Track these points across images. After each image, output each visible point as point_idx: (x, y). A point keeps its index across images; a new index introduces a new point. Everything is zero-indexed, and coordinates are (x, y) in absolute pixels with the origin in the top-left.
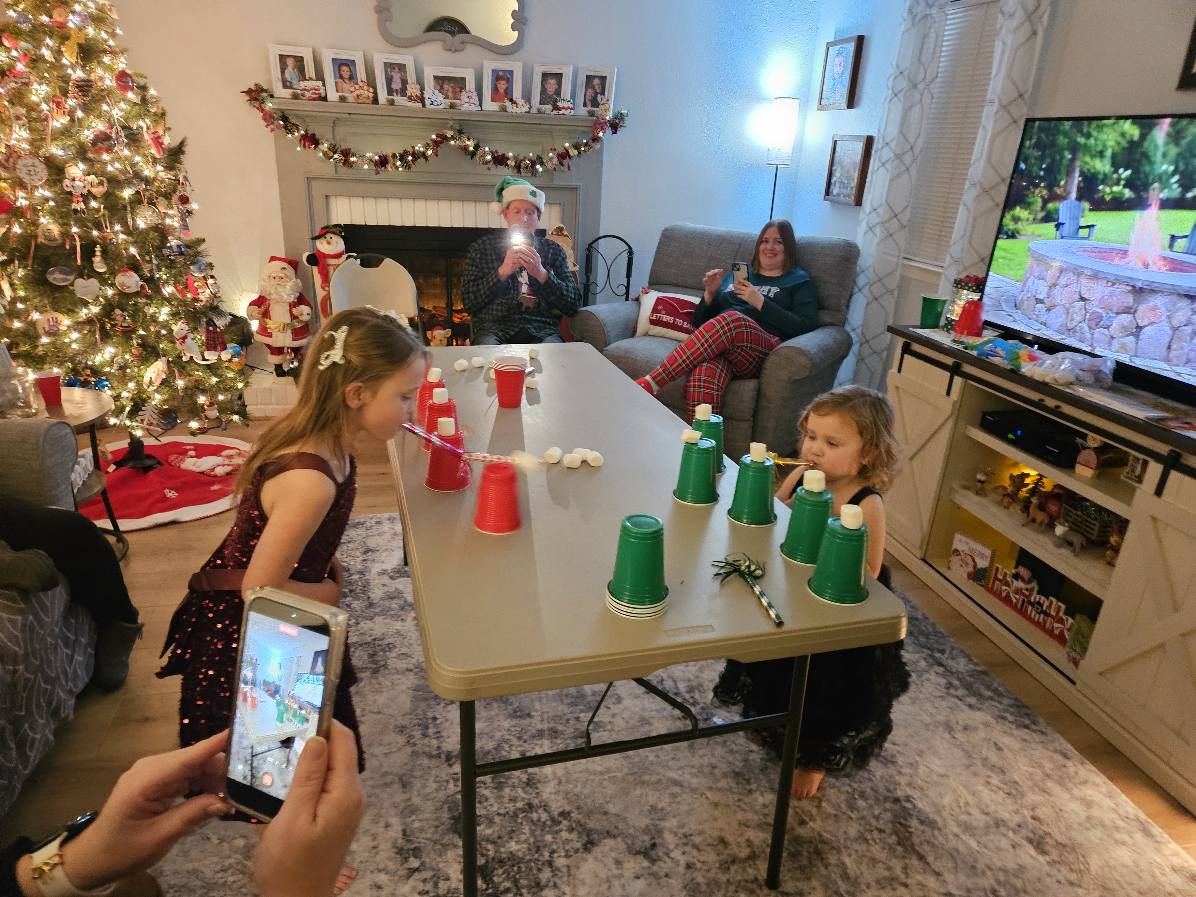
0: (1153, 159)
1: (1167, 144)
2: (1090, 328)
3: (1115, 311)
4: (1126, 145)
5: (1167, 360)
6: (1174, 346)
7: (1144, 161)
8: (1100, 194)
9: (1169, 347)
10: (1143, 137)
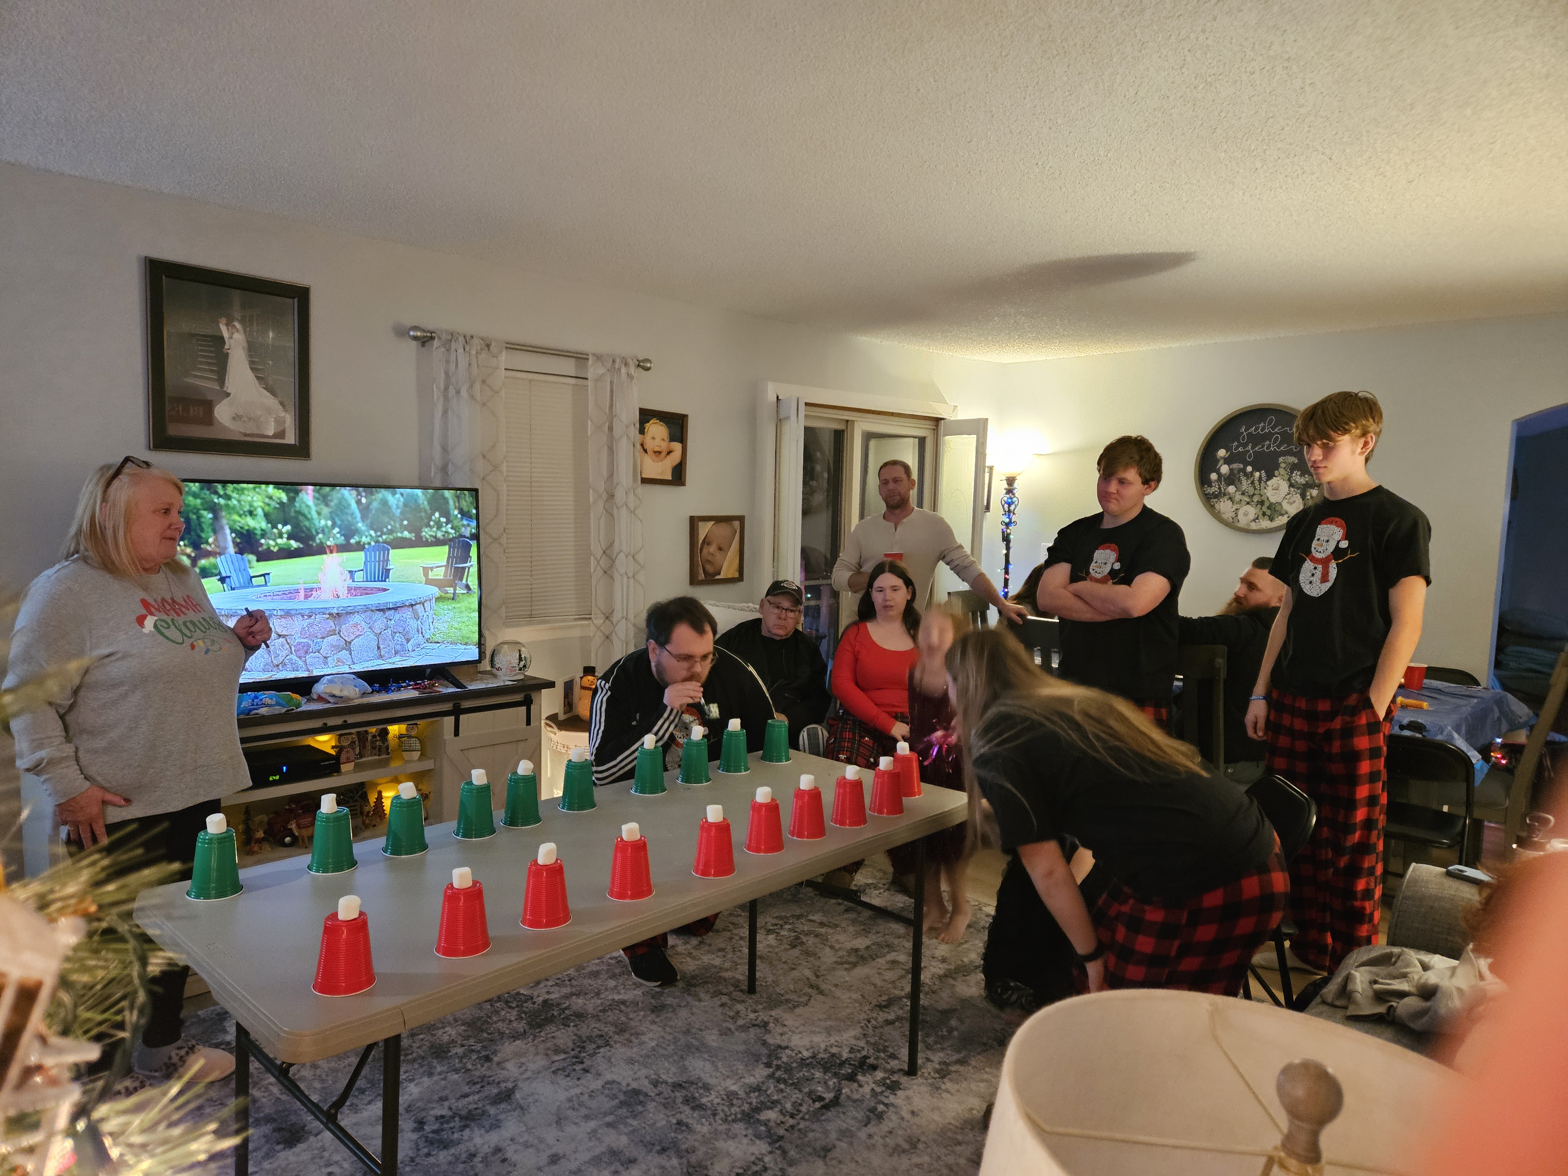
0: (309, 516)
1: (316, 505)
2: (300, 657)
3: (319, 636)
4: (278, 506)
5: (381, 657)
6: (382, 647)
7: (301, 518)
8: (265, 547)
9: (379, 648)
10: (292, 500)
